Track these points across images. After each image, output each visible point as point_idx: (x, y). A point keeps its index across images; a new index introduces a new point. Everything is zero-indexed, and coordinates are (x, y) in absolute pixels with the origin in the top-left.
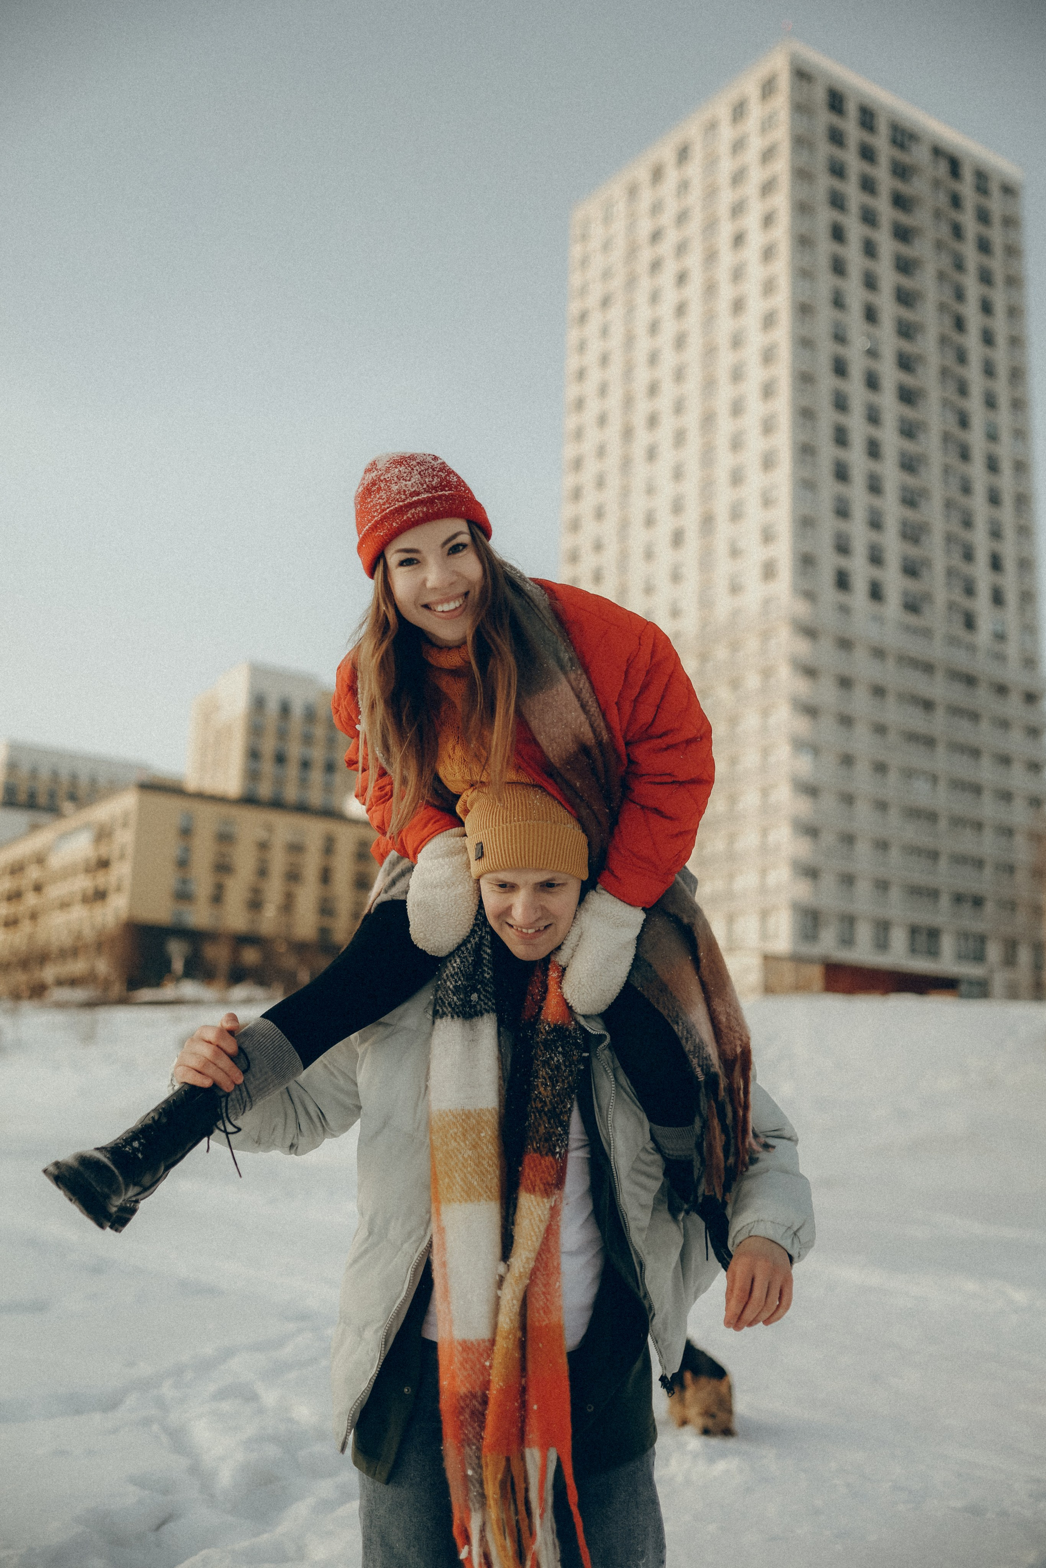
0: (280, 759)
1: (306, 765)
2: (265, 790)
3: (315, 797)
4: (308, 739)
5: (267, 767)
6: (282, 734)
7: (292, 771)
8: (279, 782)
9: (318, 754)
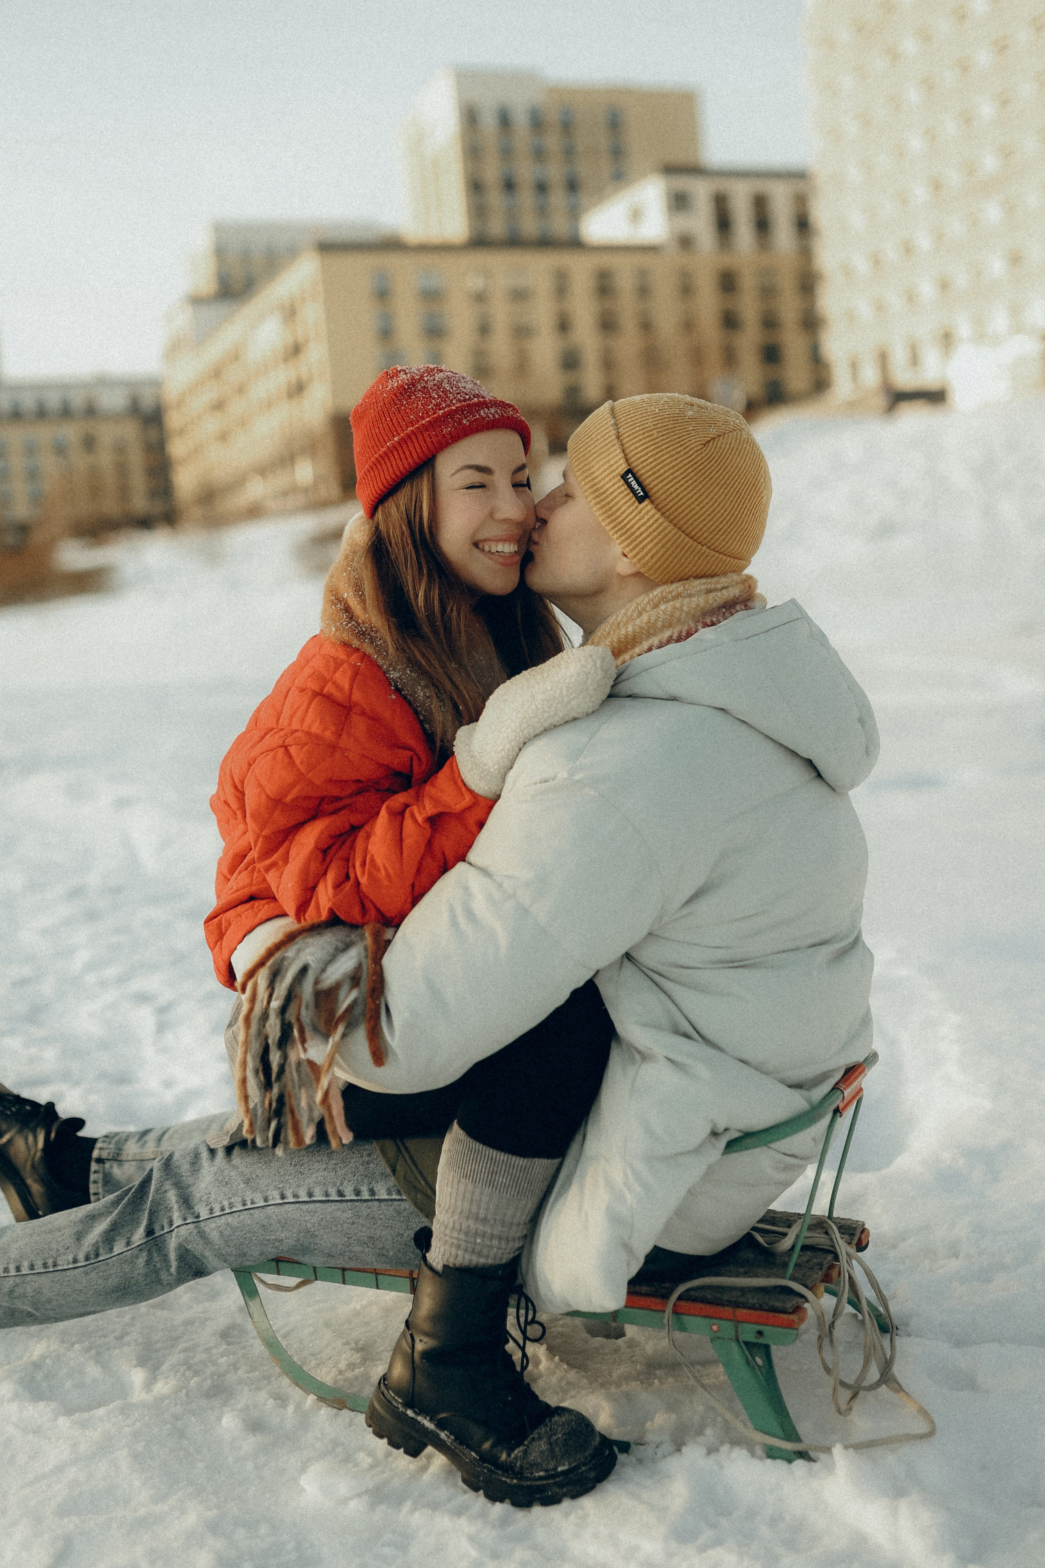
0: (509, 186)
1: (542, 188)
2: (497, 227)
3: (559, 226)
4: (539, 155)
5: (495, 198)
6: (507, 153)
7: (526, 198)
8: (512, 214)
9: (555, 172)
